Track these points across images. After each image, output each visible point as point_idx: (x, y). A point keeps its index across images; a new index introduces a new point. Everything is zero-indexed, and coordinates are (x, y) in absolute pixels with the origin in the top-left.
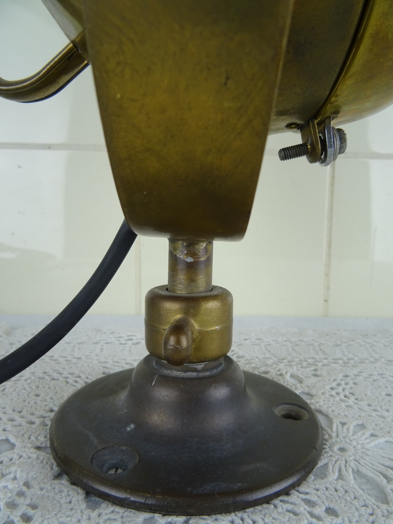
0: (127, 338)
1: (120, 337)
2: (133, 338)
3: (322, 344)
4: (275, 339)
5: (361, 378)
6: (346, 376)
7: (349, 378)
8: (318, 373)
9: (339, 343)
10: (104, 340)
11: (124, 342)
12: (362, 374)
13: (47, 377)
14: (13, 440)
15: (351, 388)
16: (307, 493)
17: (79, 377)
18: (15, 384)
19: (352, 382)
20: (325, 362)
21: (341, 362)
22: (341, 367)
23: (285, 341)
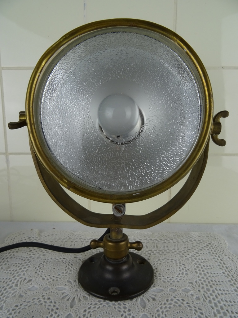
0: (83, 239)
1: (81, 238)
2: (86, 239)
3: (159, 242)
4: (141, 239)
5: (164, 261)
6: (159, 260)
7: (159, 261)
8: (150, 258)
9: (166, 241)
10: (75, 240)
11: (82, 241)
12: (165, 259)
13: (56, 260)
14: (49, 287)
15: (157, 266)
16: (126, 305)
17: (67, 260)
18: (47, 264)
19: (159, 263)
20: (155, 252)
21: (161, 252)
22: (159, 256)
23: (145, 240)
